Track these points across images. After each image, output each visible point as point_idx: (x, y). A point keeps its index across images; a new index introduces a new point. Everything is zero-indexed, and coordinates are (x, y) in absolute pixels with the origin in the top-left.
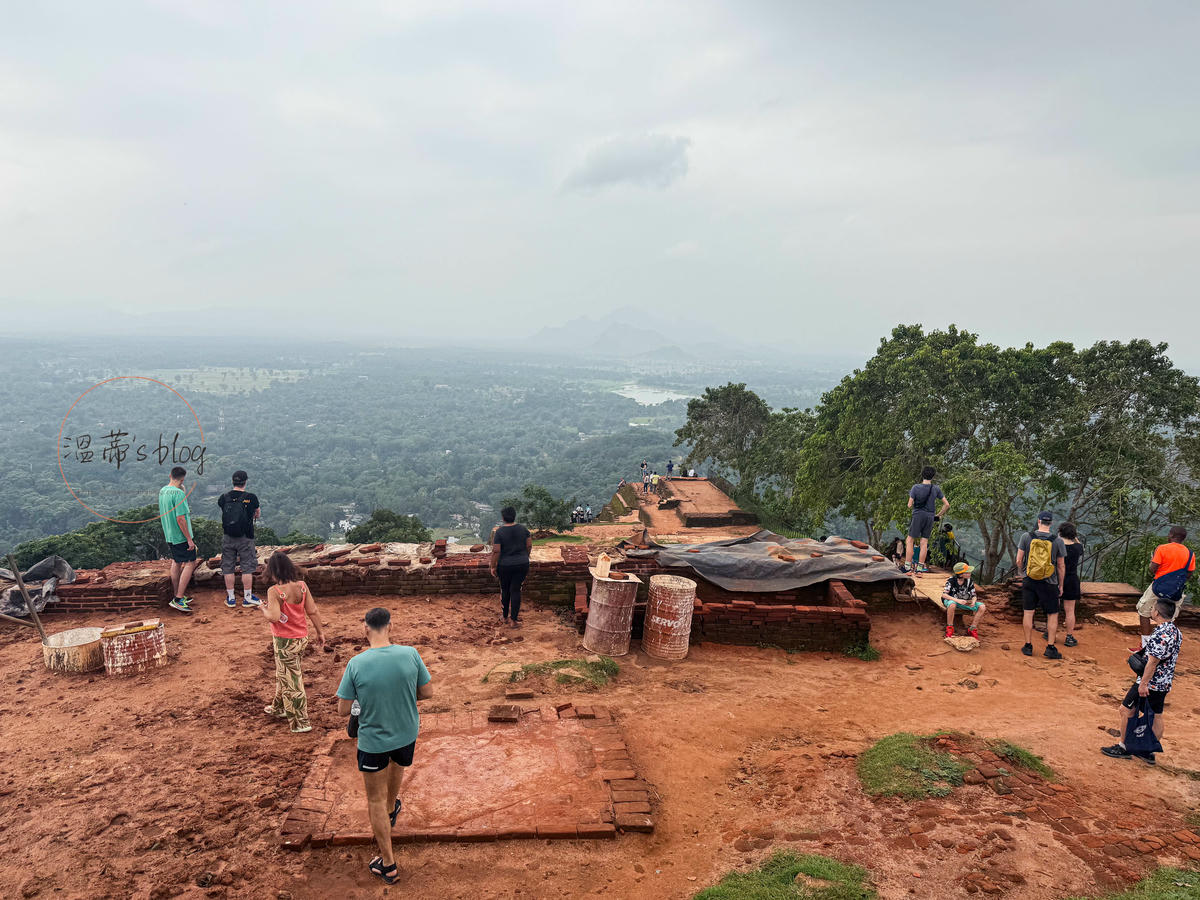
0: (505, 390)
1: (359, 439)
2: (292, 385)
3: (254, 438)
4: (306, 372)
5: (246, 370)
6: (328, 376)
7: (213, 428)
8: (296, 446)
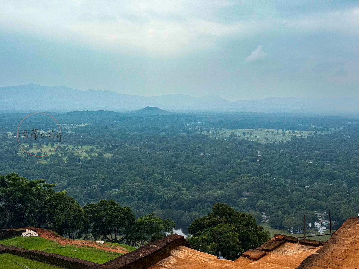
1: (336, 173)
2: (303, 139)
3: (275, 168)
4: (313, 132)
5: (280, 131)
6: (326, 135)
7: (255, 160)
8: (297, 174)
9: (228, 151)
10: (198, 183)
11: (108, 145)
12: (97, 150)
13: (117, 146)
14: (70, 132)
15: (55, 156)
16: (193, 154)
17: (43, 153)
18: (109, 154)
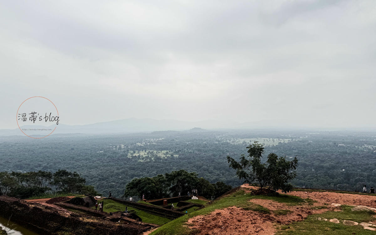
0: (370, 147)
1: (307, 163)
2: (286, 144)
4: (290, 140)
5: (271, 139)
6: (298, 141)
9: (243, 152)
10: (228, 171)
11: (175, 150)
12: (170, 153)
13: (180, 151)
14: (154, 143)
15: (148, 157)
16: (223, 154)
17: (141, 155)
18: (176, 155)
